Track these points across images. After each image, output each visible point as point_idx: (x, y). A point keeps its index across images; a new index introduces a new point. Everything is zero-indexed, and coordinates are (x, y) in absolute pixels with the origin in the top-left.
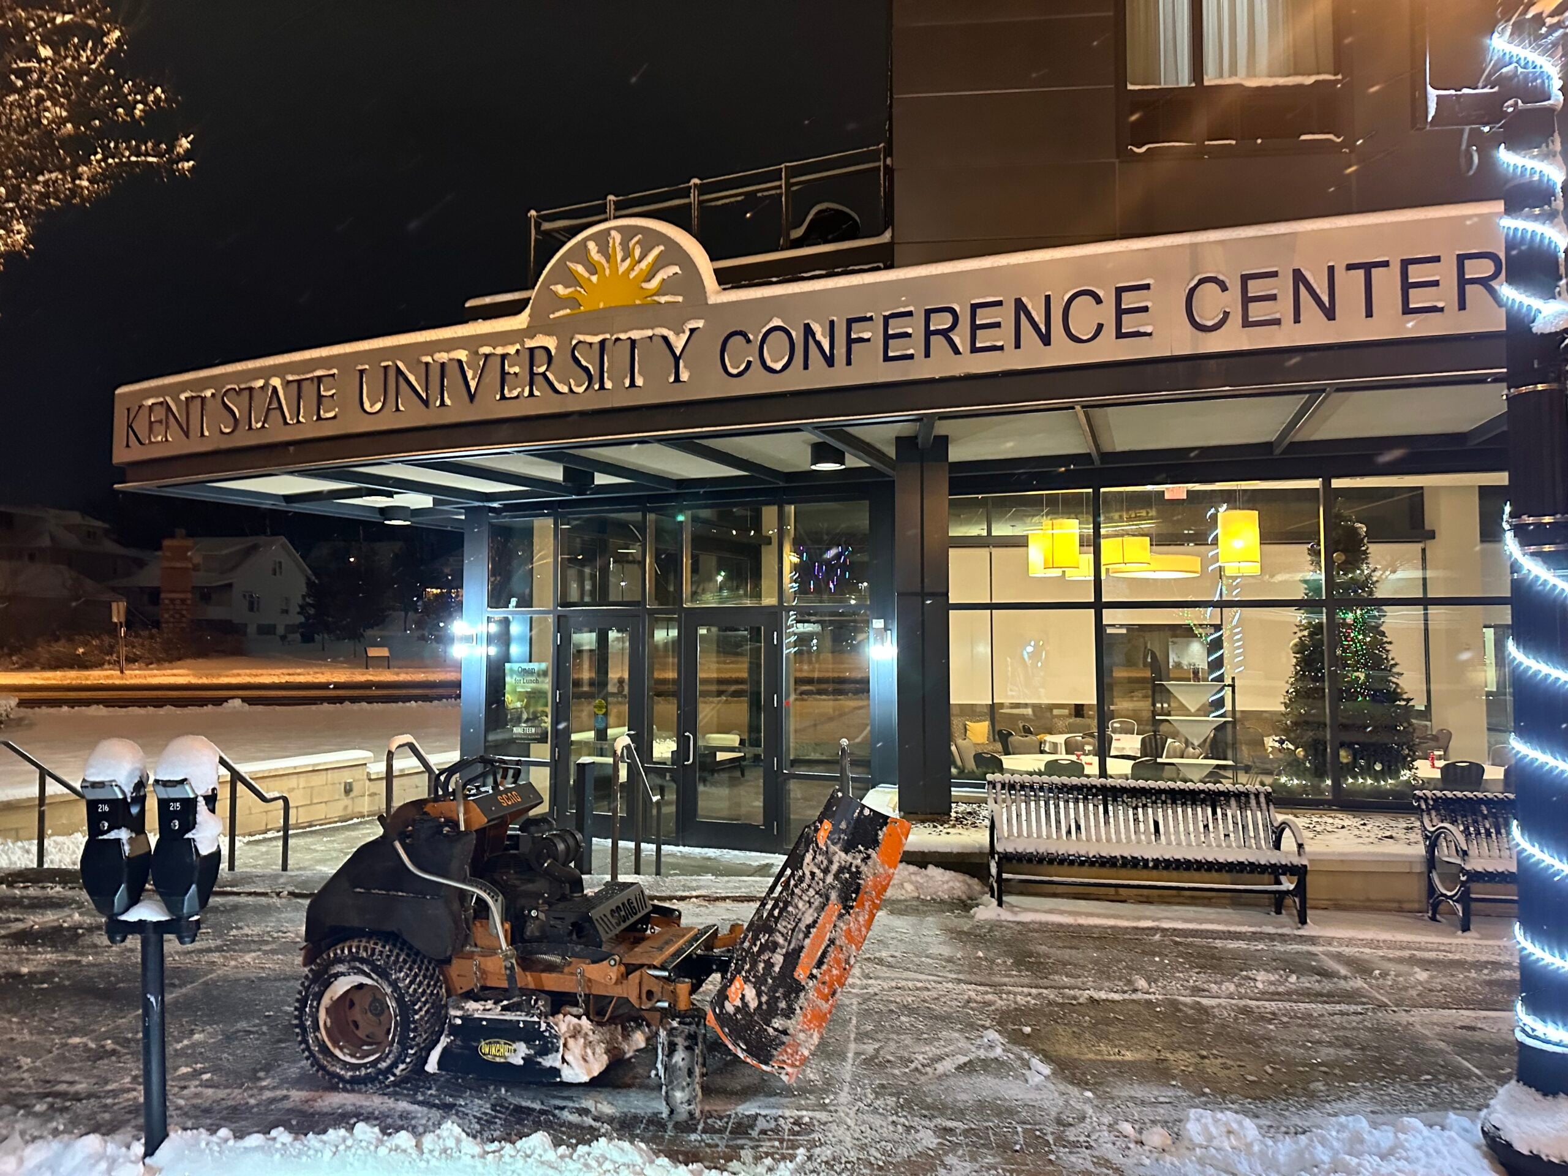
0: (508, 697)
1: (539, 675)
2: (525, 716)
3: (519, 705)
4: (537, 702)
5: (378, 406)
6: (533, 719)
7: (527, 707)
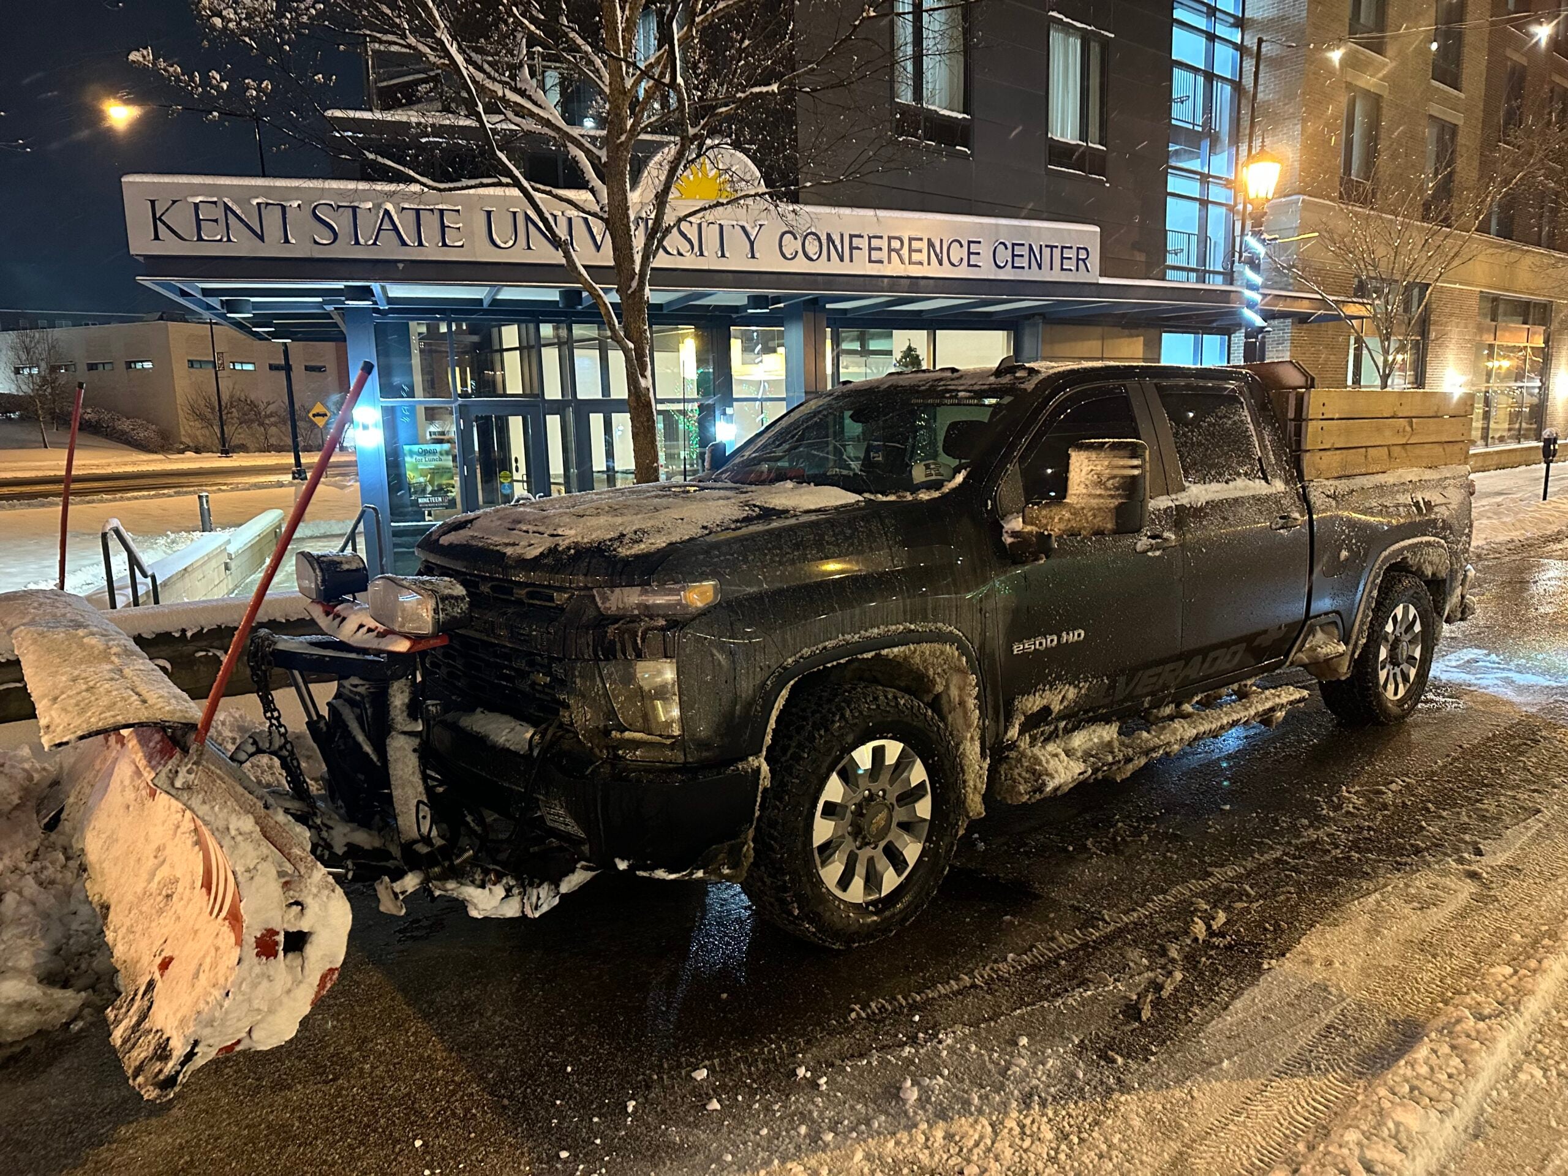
0: (410, 474)
1: (441, 454)
2: (429, 489)
3: (422, 479)
4: (441, 476)
5: (511, 243)
6: (440, 491)
7: (431, 482)
